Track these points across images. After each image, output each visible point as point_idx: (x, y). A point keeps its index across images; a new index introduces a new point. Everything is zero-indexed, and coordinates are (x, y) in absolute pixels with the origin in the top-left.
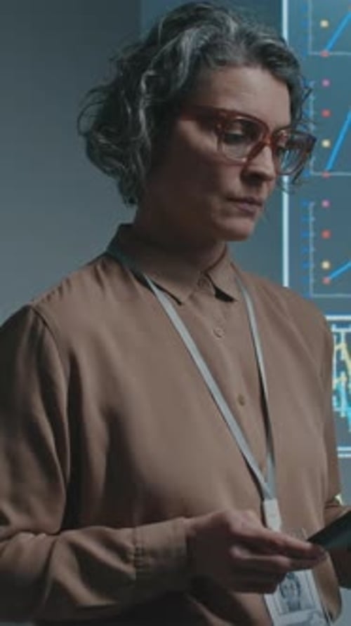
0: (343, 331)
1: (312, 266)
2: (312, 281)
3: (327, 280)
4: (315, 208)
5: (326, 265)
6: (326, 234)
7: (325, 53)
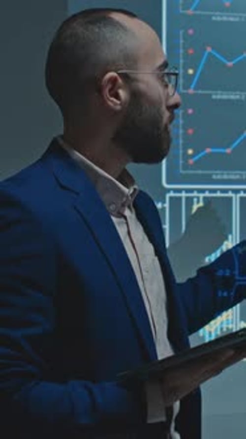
0: (201, 195)
1: (181, 152)
2: (181, 162)
3: (191, 161)
4: (183, 114)
5: (190, 152)
6: (190, 131)
7: (190, 12)
